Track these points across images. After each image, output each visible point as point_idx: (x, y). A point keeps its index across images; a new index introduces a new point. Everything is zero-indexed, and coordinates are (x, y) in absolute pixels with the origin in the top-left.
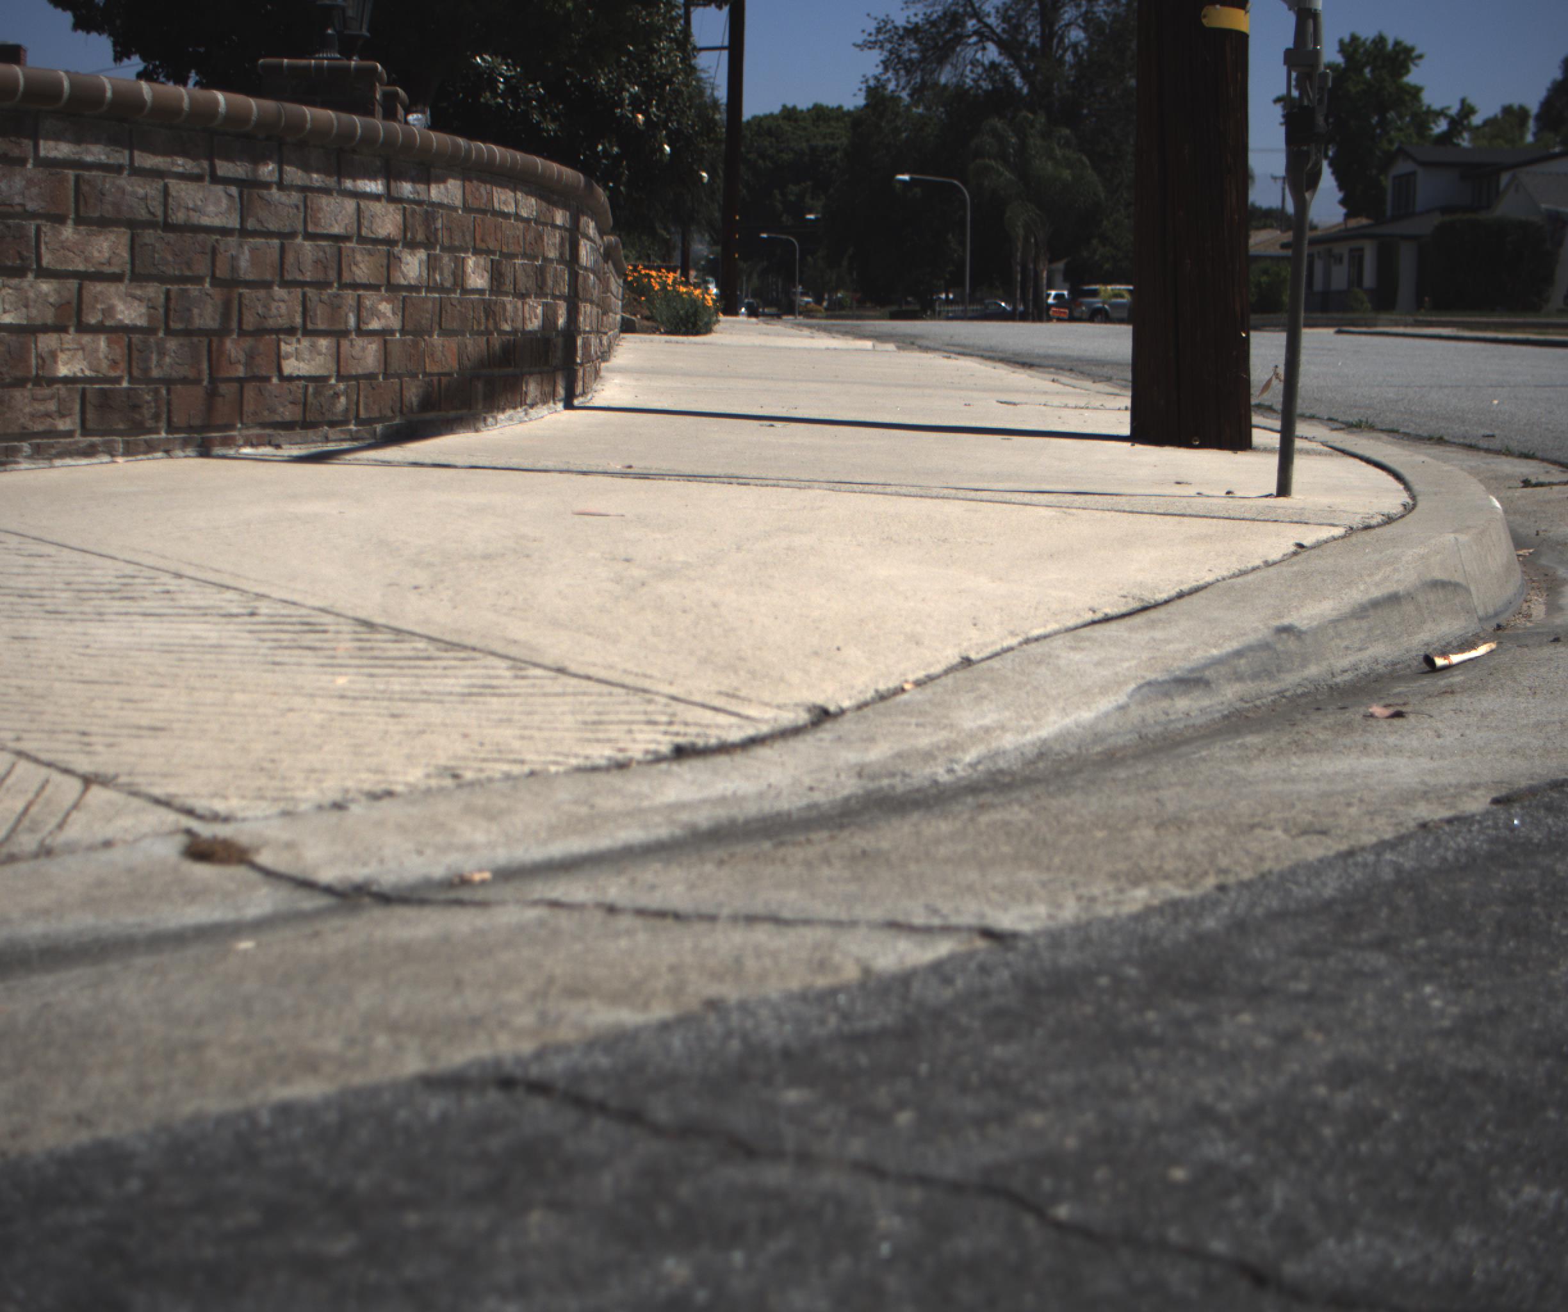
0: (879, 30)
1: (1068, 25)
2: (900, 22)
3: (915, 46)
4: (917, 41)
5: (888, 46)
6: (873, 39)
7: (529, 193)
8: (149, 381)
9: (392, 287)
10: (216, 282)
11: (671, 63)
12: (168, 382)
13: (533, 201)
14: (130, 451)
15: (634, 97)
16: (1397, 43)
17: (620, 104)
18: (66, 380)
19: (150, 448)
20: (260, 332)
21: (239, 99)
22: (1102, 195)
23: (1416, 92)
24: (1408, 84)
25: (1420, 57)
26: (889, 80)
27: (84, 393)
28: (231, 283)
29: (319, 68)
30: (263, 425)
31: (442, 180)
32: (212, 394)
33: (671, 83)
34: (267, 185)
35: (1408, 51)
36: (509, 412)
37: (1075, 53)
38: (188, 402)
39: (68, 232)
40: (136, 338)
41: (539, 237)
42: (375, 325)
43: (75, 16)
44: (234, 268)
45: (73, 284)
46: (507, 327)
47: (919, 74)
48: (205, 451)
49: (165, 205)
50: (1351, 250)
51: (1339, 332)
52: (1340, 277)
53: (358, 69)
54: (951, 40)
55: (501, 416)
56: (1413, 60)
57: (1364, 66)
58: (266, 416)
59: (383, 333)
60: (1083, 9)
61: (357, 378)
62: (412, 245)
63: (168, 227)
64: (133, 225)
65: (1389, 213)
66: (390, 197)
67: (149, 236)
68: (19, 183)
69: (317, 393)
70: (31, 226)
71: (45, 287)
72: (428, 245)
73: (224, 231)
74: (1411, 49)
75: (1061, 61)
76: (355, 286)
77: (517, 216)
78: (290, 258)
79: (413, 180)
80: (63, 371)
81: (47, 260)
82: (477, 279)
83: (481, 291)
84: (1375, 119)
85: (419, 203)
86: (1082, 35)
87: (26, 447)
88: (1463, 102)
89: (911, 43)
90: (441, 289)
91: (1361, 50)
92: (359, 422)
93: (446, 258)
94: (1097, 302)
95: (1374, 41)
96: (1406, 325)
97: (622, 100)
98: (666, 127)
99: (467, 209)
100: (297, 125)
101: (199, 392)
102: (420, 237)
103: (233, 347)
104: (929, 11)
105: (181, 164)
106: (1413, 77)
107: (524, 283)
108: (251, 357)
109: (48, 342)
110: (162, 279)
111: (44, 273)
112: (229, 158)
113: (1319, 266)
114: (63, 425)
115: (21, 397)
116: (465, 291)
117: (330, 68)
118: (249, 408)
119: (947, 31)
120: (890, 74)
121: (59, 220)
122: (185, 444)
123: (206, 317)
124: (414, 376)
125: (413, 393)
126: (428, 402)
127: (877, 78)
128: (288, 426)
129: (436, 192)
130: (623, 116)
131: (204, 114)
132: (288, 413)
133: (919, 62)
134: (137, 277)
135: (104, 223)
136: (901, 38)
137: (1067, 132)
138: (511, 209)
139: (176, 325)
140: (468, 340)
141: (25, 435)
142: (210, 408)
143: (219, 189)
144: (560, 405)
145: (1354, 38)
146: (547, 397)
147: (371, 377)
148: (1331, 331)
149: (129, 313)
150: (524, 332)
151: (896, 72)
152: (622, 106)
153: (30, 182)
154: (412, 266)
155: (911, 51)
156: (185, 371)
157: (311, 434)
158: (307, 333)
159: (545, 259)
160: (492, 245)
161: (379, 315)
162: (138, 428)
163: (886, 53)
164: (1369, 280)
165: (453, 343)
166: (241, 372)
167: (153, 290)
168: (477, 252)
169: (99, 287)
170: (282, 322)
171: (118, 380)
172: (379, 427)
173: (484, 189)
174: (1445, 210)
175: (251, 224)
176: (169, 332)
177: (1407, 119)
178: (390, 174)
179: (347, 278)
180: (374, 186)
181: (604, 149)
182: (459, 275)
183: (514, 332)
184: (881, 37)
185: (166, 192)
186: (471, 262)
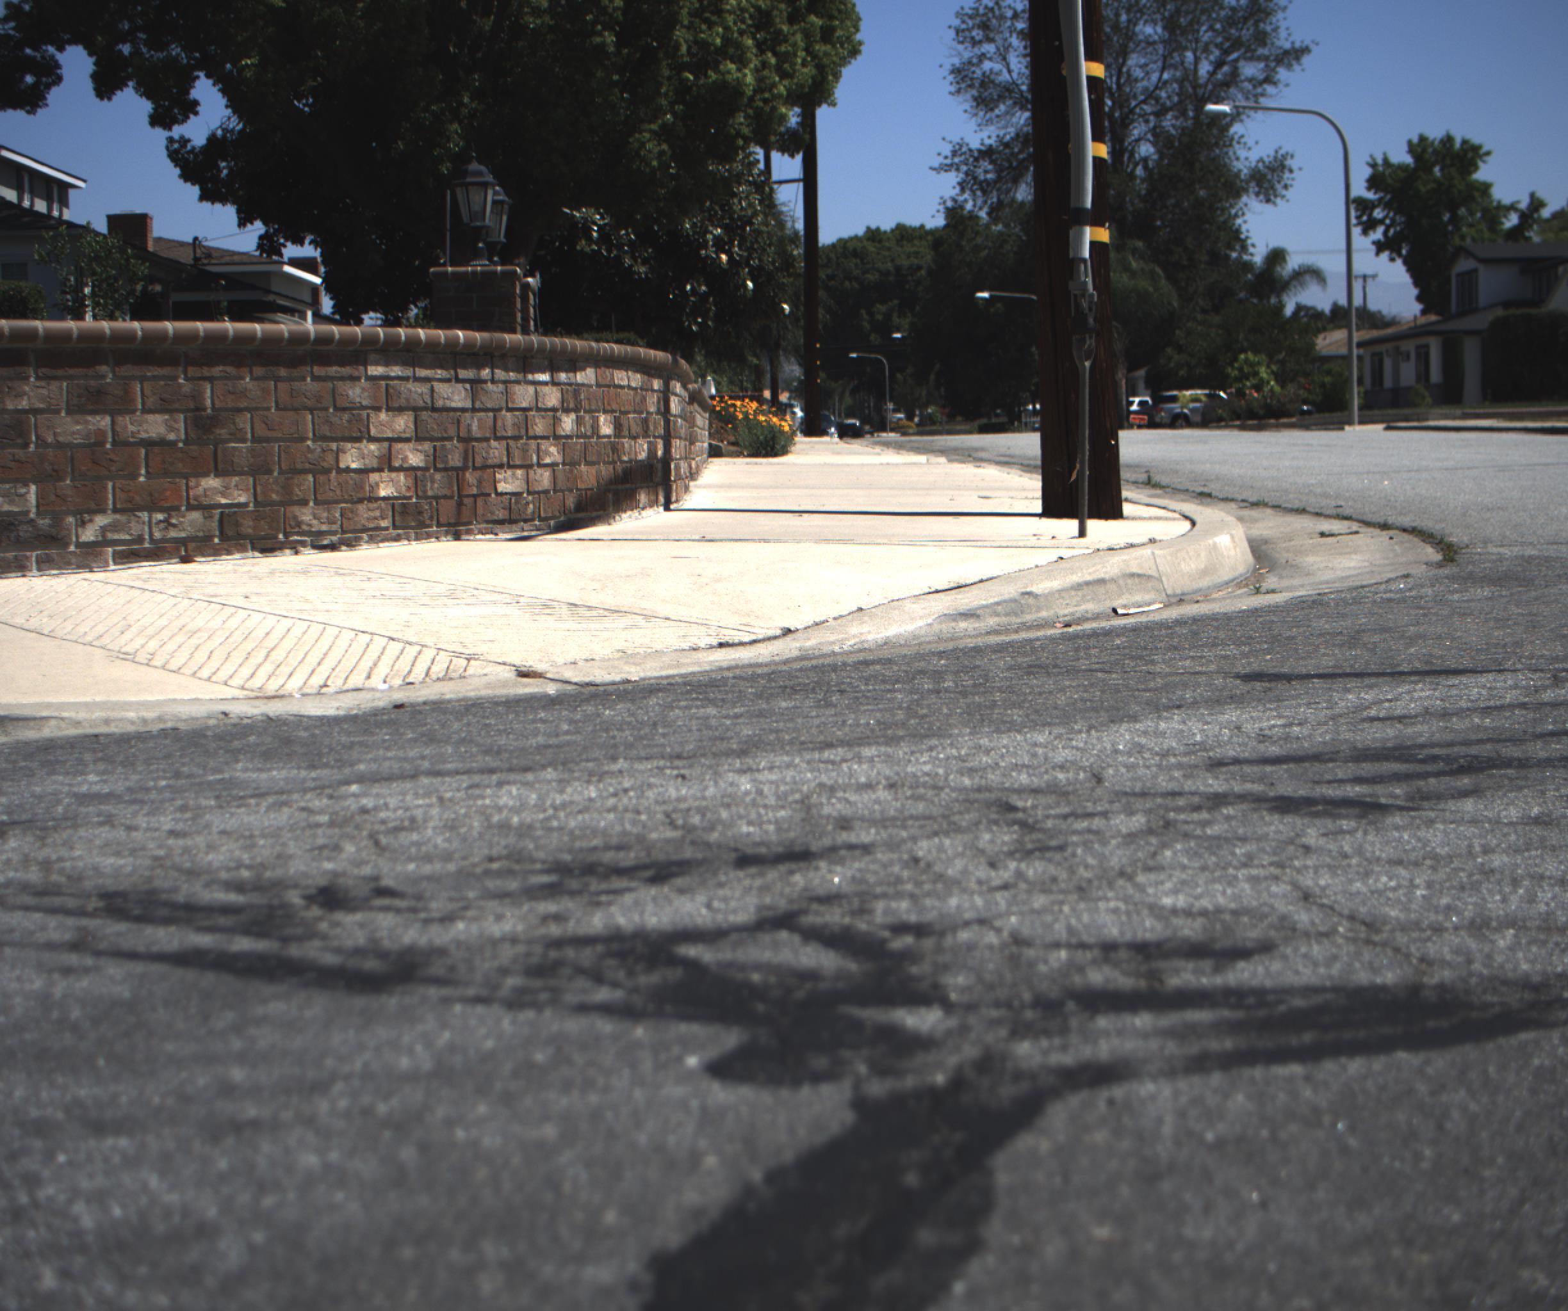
0: (954, 153)
1: (1138, 140)
2: (975, 144)
3: (990, 167)
4: (992, 162)
5: (964, 168)
6: (948, 161)
7: (636, 371)
8: (427, 497)
9: (557, 437)
10: (460, 439)
11: (751, 205)
12: (437, 498)
13: (638, 376)
14: (418, 538)
15: (717, 239)
16: (1465, 142)
17: (705, 246)
18: (385, 499)
19: (428, 536)
20: (484, 467)
21: (470, 333)
22: (1175, 304)
23: (1485, 188)
24: (1477, 181)
25: (1488, 153)
26: (966, 201)
27: (393, 506)
28: (467, 440)
29: (474, 273)
30: (488, 522)
31: (583, 369)
32: (460, 504)
33: (751, 224)
34: (485, 382)
35: (1476, 149)
36: (629, 513)
37: (1146, 168)
38: (448, 509)
39: (383, 416)
40: (419, 473)
41: (644, 399)
42: (548, 460)
43: (202, 189)
44: (469, 431)
45: (386, 444)
46: (625, 458)
47: (995, 193)
48: (457, 537)
49: (432, 397)
50: (1418, 347)
51: (1388, 428)
52: (1408, 373)
53: (503, 272)
54: (1024, 160)
55: (624, 515)
56: (1480, 157)
57: (1433, 165)
58: (490, 517)
59: (553, 465)
60: (1152, 125)
61: (538, 493)
62: (567, 411)
63: (434, 409)
64: (415, 409)
65: (1454, 308)
66: (554, 383)
67: (424, 415)
68: (358, 391)
69: (517, 502)
70: (364, 413)
71: (373, 447)
72: (576, 410)
73: (464, 410)
74: (1479, 147)
75: (1132, 176)
76: (536, 438)
77: (629, 387)
78: (499, 423)
79: (567, 371)
80: (383, 493)
81: (373, 432)
82: (606, 429)
83: (609, 437)
84: (1446, 217)
85: (570, 385)
86: (1152, 150)
87: (365, 536)
88: (1532, 196)
89: (985, 164)
90: (584, 436)
91: (1430, 150)
92: (541, 519)
93: (587, 417)
94: (1176, 407)
95: (1442, 141)
96: (1454, 418)
97: (706, 242)
98: (748, 265)
99: (598, 385)
100: (501, 345)
101: (452, 503)
102: (572, 405)
103: (470, 477)
104: (1002, 133)
105: (440, 373)
106: (1482, 174)
107: (635, 429)
108: (480, 482)
109: (374, 477)
110: (432, 439)
111: (372, 439)
112: (465, 368)
113: (1388, 363)
114: (384, 524)
115: (361, 508)
116: (599, 437)
117: (482, 273)
118: (480, 511)
119: (1021, 152)
120: (966, 195)
121: (378, 409)
122: (447, 533)
123: (455, 460)
124: (571, 491)
125: (571, 502)
126: (579, 507)
127: (954, 200)
128: (501, 522)
129: (580, 377)
130: (708, 257)
131: (453, 344)
132: (501, 514)
133: (995, 182)
134: (419, 439)
135: (401, 410)
136: (976, 160)
137: (1140, 244)
138: (625, 383)
139: (440, 466)
140: (602, 467)
141: (365, 530)
142: (459, 512)
143: (460, 386)
144: (661, 509)
145: (1422, 139)
146: (653, 503)
147: (546, 492)
148: (1380, 427)
149: (415, 459)
150: (637, 461)
151: (973, 192)
152: (706, 248)
153: (363, 389)
154: (568, 423)
155: (986, 172)
156: (445, 492)
157: (514, 527)
158: (510, 467)
159: (648, 413)
160: (614, 407)
161: (548, 453)
162: (422, 525)
163: (961, 175)
164: (1435, 375)
165: (593, 470)
166: (475, 491)
167: (427, 446)
168: (605, 412)
169: (400, 446)
170: (497, 461)
171: (410, 498)
172: (552, 523)
173: (608, 372)
174: (1506, 305)
175: (478, 405)
176: (436, 469)
177: (1479, 215)
178: (553, 369)
179: (531, 433)
180: (544, 377)
181: (693, 288)
182: (595, 427)
183: (630, 461)
184: (956, 160)
185: (432, 390)
186: (602, 419)
